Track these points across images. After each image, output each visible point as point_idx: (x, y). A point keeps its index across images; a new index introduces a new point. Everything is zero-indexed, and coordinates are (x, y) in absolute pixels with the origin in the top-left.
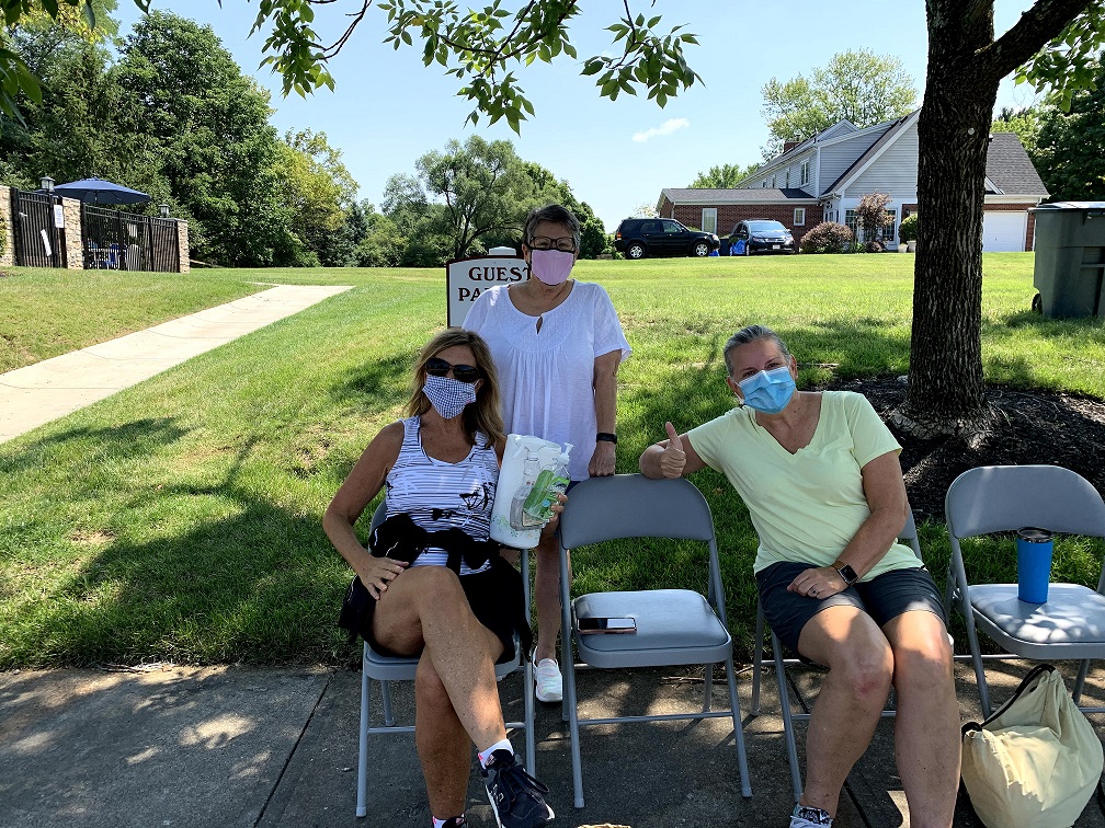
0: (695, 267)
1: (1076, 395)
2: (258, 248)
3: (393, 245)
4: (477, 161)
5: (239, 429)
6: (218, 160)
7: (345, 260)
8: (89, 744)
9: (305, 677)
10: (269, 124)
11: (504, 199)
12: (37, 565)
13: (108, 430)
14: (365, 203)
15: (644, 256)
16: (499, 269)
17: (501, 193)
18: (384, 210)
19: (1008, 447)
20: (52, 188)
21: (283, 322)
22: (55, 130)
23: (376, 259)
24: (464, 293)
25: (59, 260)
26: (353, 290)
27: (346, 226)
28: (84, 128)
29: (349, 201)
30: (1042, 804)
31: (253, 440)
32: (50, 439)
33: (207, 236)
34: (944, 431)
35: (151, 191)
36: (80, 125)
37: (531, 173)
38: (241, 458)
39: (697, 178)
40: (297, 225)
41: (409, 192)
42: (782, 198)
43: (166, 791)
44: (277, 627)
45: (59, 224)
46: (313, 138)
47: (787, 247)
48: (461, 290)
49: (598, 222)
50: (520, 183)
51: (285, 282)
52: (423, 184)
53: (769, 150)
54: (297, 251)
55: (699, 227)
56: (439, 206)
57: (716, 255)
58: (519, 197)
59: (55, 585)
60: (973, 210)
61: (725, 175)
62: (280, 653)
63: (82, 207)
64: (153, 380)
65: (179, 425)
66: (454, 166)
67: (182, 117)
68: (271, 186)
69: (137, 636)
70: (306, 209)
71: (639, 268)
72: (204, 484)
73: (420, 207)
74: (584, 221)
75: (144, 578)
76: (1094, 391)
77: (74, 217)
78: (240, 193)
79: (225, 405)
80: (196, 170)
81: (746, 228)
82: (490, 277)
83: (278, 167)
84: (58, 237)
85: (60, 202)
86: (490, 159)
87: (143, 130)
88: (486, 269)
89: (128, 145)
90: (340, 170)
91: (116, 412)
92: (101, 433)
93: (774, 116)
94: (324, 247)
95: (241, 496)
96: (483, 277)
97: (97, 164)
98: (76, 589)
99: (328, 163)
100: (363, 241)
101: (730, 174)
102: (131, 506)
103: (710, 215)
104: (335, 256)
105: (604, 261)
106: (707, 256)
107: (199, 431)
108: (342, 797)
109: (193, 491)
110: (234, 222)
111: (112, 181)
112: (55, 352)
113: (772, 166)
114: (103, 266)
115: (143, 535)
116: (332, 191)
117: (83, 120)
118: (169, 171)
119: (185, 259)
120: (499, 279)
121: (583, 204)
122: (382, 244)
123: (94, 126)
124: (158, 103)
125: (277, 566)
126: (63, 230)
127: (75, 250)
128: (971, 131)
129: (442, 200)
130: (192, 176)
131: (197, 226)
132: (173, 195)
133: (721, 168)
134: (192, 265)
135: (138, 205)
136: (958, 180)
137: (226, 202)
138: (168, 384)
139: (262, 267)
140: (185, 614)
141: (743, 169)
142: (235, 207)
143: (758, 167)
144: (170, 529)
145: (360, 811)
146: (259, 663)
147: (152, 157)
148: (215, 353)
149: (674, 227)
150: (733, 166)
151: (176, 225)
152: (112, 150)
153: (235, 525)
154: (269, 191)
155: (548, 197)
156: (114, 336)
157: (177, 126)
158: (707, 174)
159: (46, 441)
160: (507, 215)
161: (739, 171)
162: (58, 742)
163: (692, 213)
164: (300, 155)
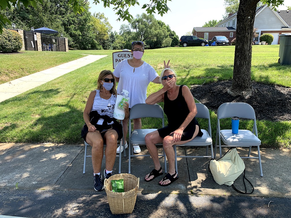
0: (201, 49)
1: (279, 86)
2: (87, 44)
3: (122, 43)
4: (144, 20)
5: (72, 91)
6: (76, 21)
7: (109, 48)
8: (32, 158)
9: (79, 147)
10: (89, 11)
11: (151, 30)
12: (24, 121)
13: (43, 91)
14: (115, 32)
15: (187, 46)
16: (125, 54)
17: (150, 29)
18: (120, 34)
19: (254, 98)
20: (34, 30)
21: (88, 65)
22: (35, 15)
23: (117, 47)
24: (117, 60)
25: (36, 49)
26: (107, 56)
27: (110, 38)
28: (42, 14)
29: (110, 32)
30: (225, 176)
31: (75, 94)
32: (30, 94)
33: (74, 41)
34: (239, 94)
35: (59, 30)
36: (41, 13)
37: (159, 23)
38: (71, 99)
39: (205, 24)
40: (97, 38)
41: (126, 29)
42: (227, 30)
43: (46, 167)
44: (73, 136)
45: (35, 40)
46: (101, 15)
47: (227, 43)
48: (116, 59)
49: (177, 36)
50: (156, 26)
51: (91, 54)
52: (130, 26)
53: (225, 16)
54: (97, 46)
55: (204, 38)
56: (135, 32)
57: (207, 46)
58: (156, 30)
59: (27, 126)
60: (249, 38)
61: (213, 23)
62: (74, 141)
63: (41, 35)
64: (55, 79)
65: (59, 90)
66: (138, 21)
67: (67, 10)
68: (90, 28)
69: (44, 137)
70: (99, 34)
71: (186, 49)
72: (62, 104)
73: (129, 33)
74: (173, 36)
75: (46, 125)
76: (284, 84)
77: (39, 38)
78: (82, 30)
79: (69, 86)
80: (71, 24)
81: (216, 38)
82: (123, 56)
83: (92, 23)
84: (35, 43)
85: (36, 34)
86: (148, 19)
87: (56, 14)
88: (122, 55)
89: (53, 18)
90: (108, 23)
91: (45, 87)
92: (41, 92)
93: (227, 6)
94: (104, 44)
95: (70, 107)
96: (121, 56)
97: (45, 23)
98: (32, 126)
99: (104, 22)
100: (114, 42)
101: (214, 22)
102: (45, 109)
103: (207, 35)
104: (107, 46)
105: (176, 47)
106: (204, 46)
107: (63, 92)
108: (81, 170)
109: (59, 106)
110: (80, 38)
111: (49, 28)
112: (33, 72)
113: (226, 20)
114: (47, 50)
115: (47, 115)
116: (106, 29)
117: (41, 12)
118: (64, 24)
119: (67, 48)
120: (125, 57)
121: (173, 31)
122: (119, 43)
123: (44, 13)
124: (61, 6)
125: (75, 123)
126: (36, 41)
127: (40, 46)
128: (249, 17)
129: (135, 31)
130: (70, 26)
131: (71, 39)
132: (65, 31)
133: (212, 21)
134: (70, 49)
135: (56, 34)
136: (245, 30)
137: (78, 32)
138: (58, 80)
139: (88, 50)
140: (54, 133)
141: (218, 21)
142: (81, 34)
143: (221, 20)
144: (53, 114)
145: (84, 172)
146: (70, 143)
147: (59, 21)
148: (70, 73)
149: (196, 38)
150: (215, 20)
151: (65, 39)
152: (49, 19)
153: (67, 114)
154: (89, 29)
155: (163, 29)
156: (48, 68)
157: (66, 13)
158: (208, 23)
159: (29, 94)
160: (152, 35)
161: (217, 22)
162: (26, 157)
163: (201, 34)
164: (97, 19)
